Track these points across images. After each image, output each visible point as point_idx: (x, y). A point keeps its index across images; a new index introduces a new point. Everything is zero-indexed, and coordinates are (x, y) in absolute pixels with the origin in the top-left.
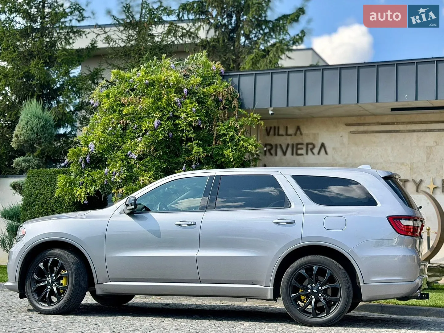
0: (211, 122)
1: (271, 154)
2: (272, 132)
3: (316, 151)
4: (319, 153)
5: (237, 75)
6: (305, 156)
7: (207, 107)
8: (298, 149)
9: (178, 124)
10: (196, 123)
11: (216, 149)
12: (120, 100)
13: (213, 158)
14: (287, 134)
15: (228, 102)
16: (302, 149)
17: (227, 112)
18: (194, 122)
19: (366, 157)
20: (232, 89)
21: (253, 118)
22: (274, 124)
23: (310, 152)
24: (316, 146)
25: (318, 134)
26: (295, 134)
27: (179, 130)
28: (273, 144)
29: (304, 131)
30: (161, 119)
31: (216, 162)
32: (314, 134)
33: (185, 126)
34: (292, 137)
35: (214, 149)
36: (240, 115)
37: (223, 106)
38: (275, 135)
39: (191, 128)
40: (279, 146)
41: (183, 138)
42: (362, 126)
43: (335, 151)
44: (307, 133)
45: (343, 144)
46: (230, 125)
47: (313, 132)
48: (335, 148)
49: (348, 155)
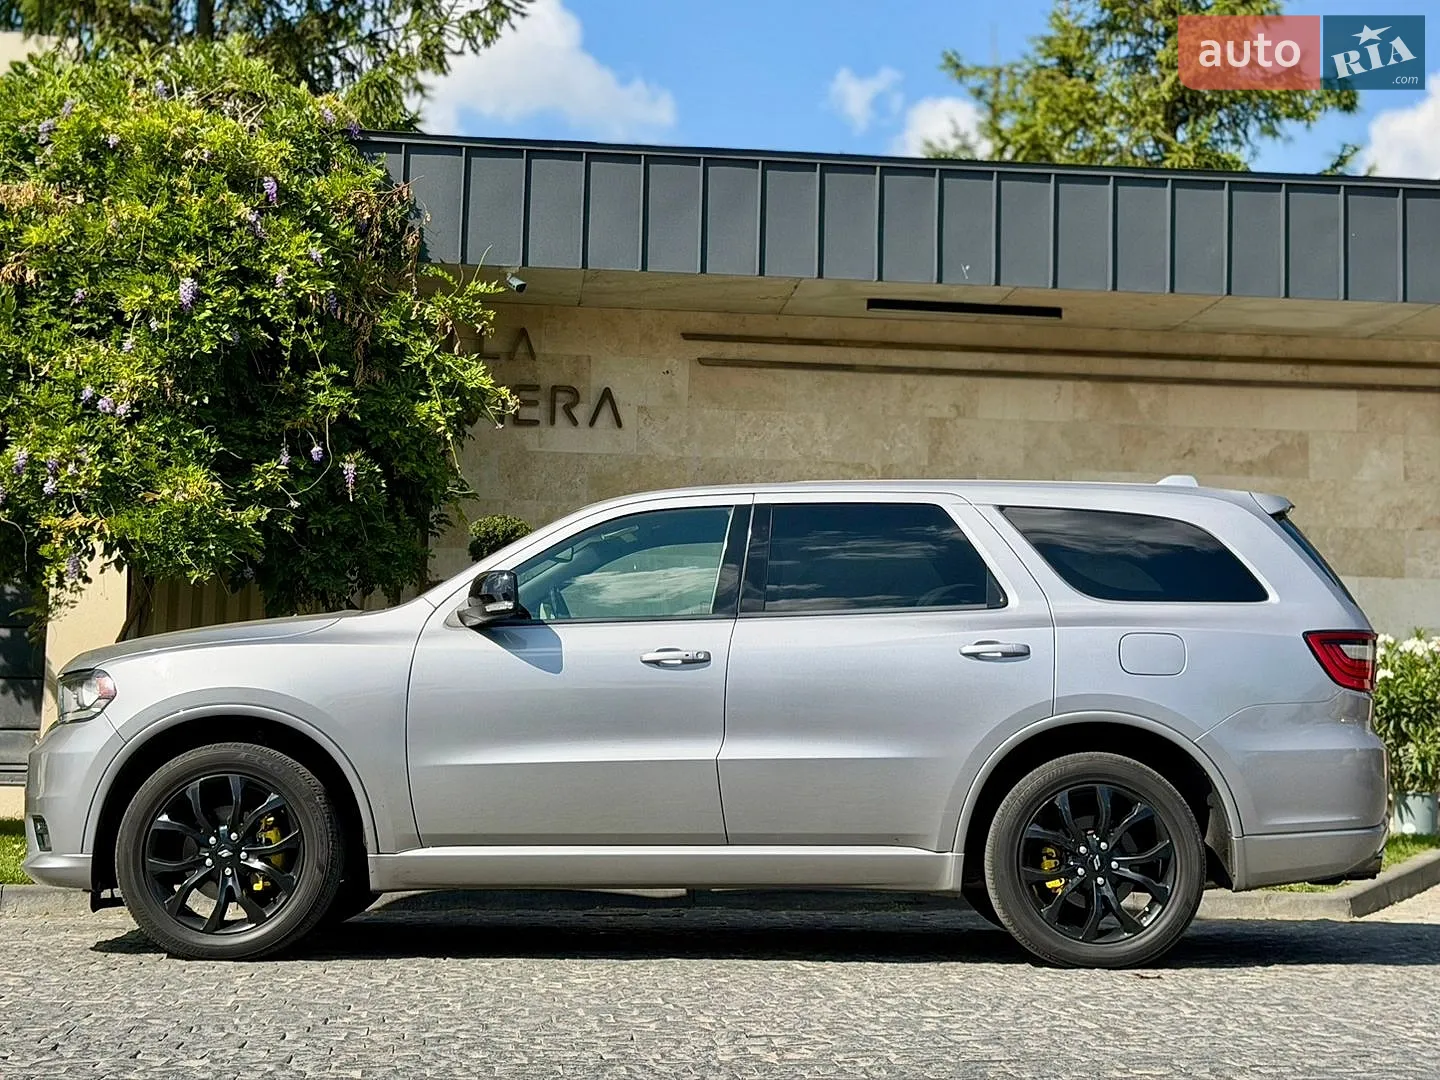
3: (582, 412)
5: (400, 144)
6: (544, 427)
9: (261, 300)
11: (370, 395)
15: (388, 238)
16: (537, 403)
18: (315, 299)
19: (746, 442)
20: (405, 194)
23: (560, 417)
24: (582, 398)
25: (589, 359)
26: (511, 356)
29: (544, 346)
30: (199, 277)
32: (577, 359)
33: (289, 311)
34: (500, 362)
35: (362, 394)
37: (371, 249)
41: (283, 353)
42: (736, 345)
43: (645, 416)
44: (548, 351)
45: (671, 396)
46: (413, 318)
47: (573, 352)
48: (645, 408)
49: (689, 434)
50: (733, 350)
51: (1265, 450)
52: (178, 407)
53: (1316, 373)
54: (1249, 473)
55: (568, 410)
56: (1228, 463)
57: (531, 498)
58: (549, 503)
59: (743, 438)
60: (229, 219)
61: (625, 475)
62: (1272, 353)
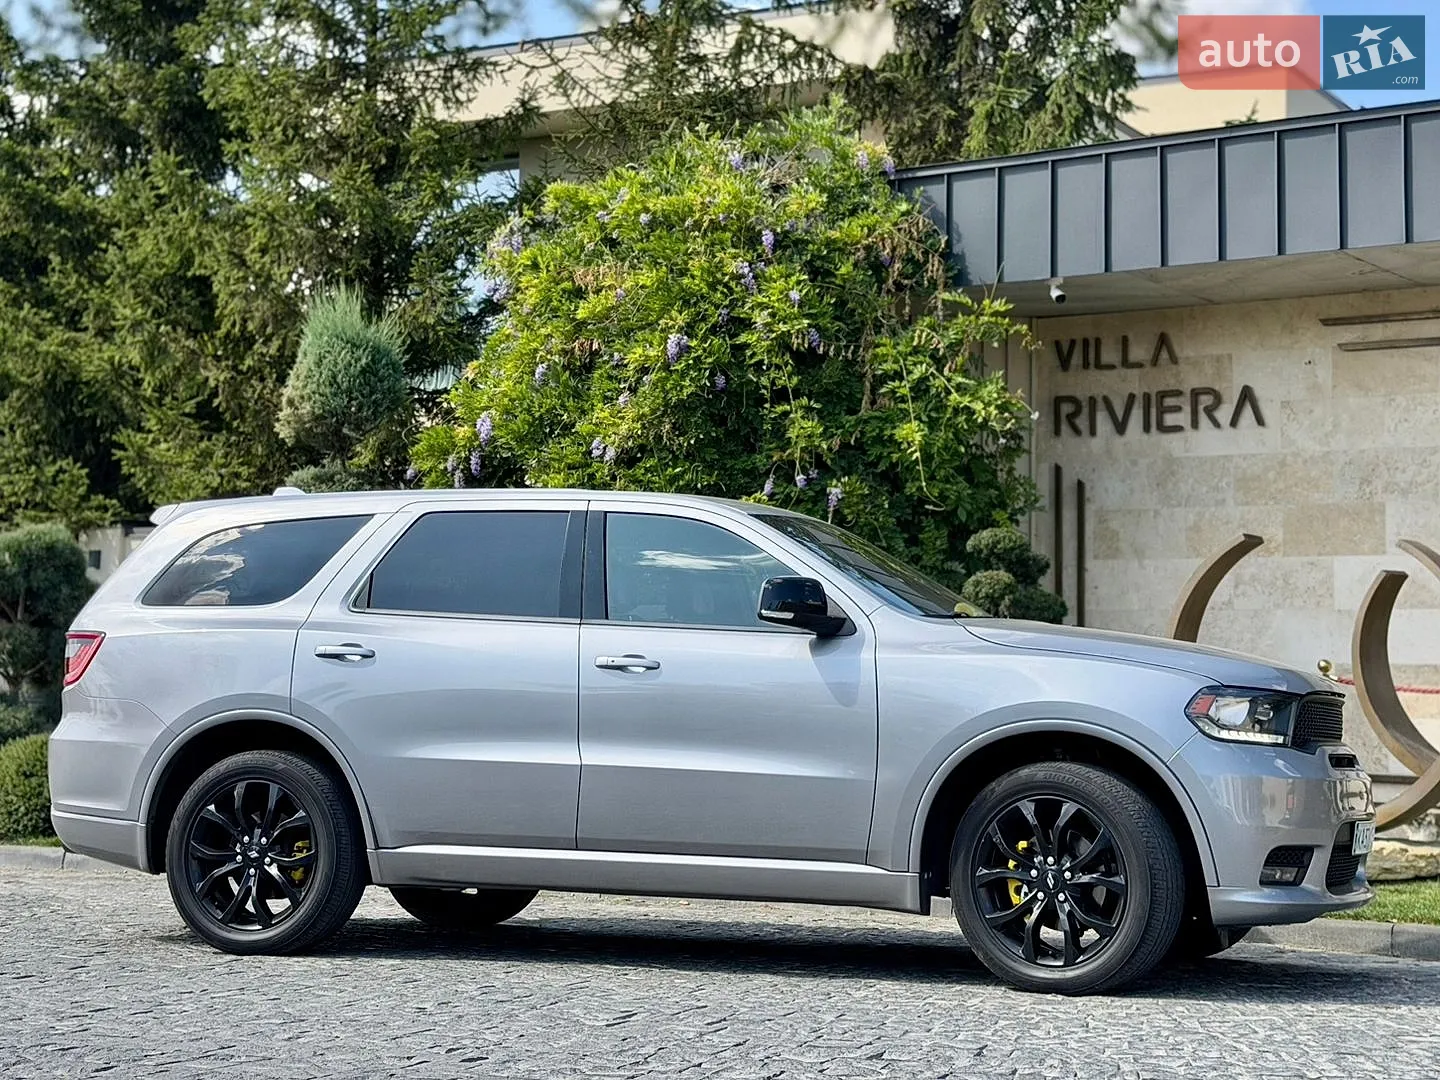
0: (855, 335)
1: (1077, 431)
2: (1076, 359)
3: (1224, 414)
4: (1234, 423)
5: (942, 175)
6: (1189, 432)
7: (839, 286)
8: (1163, 411)
9: (746, 346)
10: (803, 340)
11: (873, 422)
12: (571, 278)
13: (864, 453)
14: (1126, 363)
15: (910, 269)
16: (1178, 409)
17: (908, 301)
18: (797, 338)
19: (1396, 430)
20: (921, 224)
21: (992, 315)
22: (1081, 329)
23: (1203, 419)
24: (1225, 397)
25: (1230, 357)
26: (1155, 362)
27: (750, 366)
28: (1082, 394)
29: (1185, 349)
30: (689, 330)
31: (875, 465)
32: (1218, 359)
33: (769, 352)
34: (1145, 370)
35: (866, 422)
36: (953, 310)
37: (894, 282)
38: (1086, 365)
39: (787, 357)
40: (1100, 405)
41: (763, 391)
42: (1380, 325)
43: (1288, 411)
44: (1192, 354)
45: (1315, 387)
46: (915, 344)
47: (1214, 353)
48: (1288, 403)
49: (1334, 426)
50: (1378, 332)
55: (1209, 411)
57: (1180, 505)
58: (1197, 509)
59: (1393, 425)
60: (724, 275)
61: (1271, 475)
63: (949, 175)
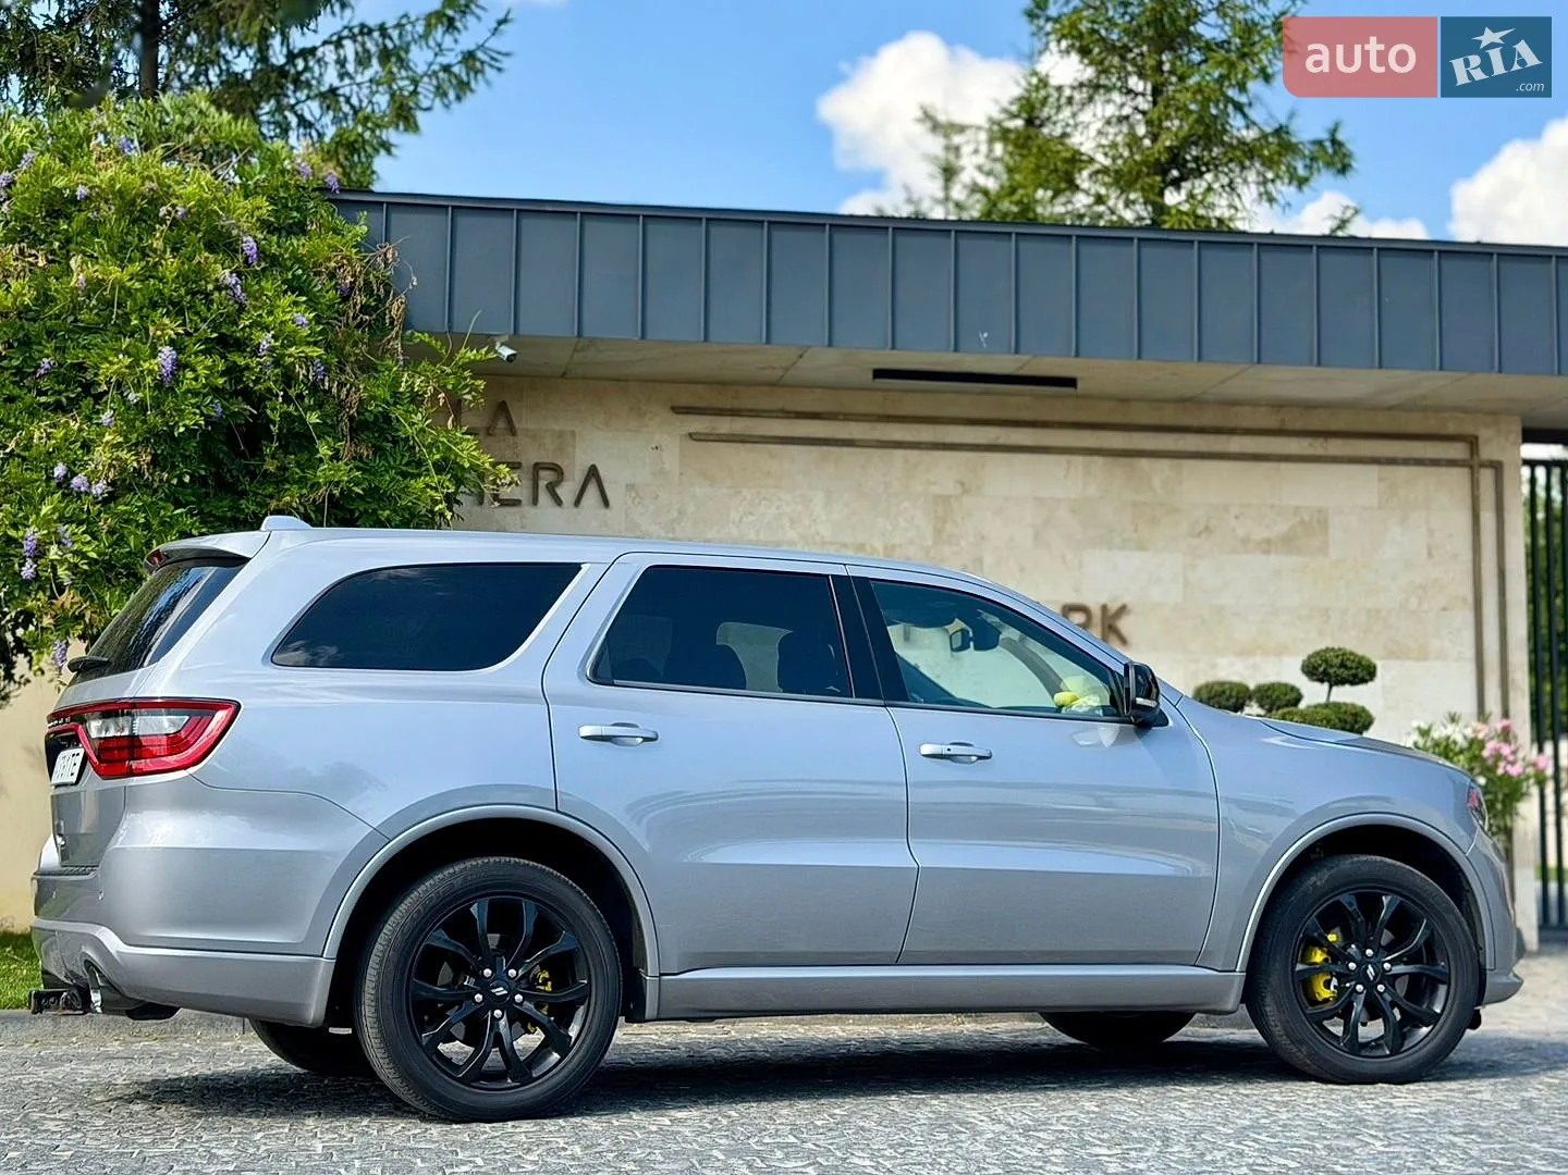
3: (567, 491)
4: (577, 502)
5: (381, 203)
10: (308, 371)
15: (372, 303)
18: (301, 369)
19: (740, 522)
20: (389, 256)
23: (544, 497)
24: (566, 474)
25: (573, 433)
26: (491, 431)
29: (525, 420)
30: (177, 345)
32: (560, 435)
37: (354, 316)
41: (271, 426)
42: (728, 418)
43: (633, 494)
44: (531, 426)
45: (662, 473)
46: (401, 390)
47: (557, 427)
48: (634, 485)
49: (680, 513)
50: (725, 425)
51: (1282, 527)
52: (156, 486)
53: (1335, 447)
54: (1267, 552)
55: (551, 488)
56: (1245, 541)
59: (737, 519)
60: (207, 283)
62: (1289, 426)
63: (388, 203)
